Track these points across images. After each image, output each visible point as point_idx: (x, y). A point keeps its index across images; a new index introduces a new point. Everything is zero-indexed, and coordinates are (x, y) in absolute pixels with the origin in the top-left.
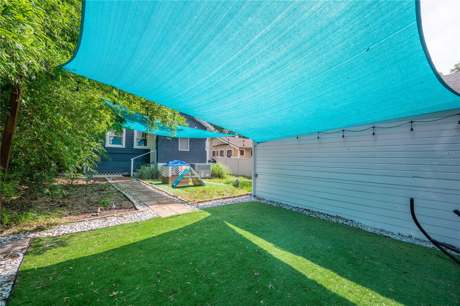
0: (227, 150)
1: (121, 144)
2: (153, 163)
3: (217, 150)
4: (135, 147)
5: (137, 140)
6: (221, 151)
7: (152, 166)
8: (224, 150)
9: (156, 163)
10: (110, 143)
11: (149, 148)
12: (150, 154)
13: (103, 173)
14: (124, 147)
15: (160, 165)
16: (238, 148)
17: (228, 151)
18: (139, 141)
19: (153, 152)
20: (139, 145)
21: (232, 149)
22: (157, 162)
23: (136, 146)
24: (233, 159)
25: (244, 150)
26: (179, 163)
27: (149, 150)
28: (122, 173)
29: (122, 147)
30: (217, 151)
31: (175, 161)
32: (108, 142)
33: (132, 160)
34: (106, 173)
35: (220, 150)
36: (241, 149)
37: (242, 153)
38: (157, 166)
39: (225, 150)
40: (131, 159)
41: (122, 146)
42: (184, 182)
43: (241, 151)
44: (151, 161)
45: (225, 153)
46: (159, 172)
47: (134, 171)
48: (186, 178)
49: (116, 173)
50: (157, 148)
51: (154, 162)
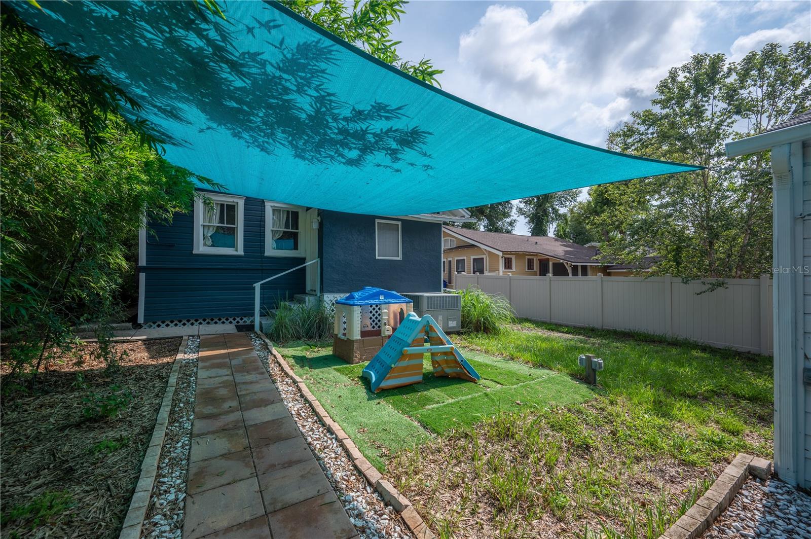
0: (472, 257)
1: (233, 245)
2: (313, 293)
3: (449, 259)
4: (267, 254)
5: (273, 236)
6: (458, 261)
7: (310, 301)
8: (465, 258)
9: (319, 294)
10: (205, 245)
11: (303, 256)
12: (304, 269)
13: (188, 321)
14: (241, 252)
15: (329, 298)
16: (500, 254)
17: (474, 259)
18: (277, 236)
19: (312, 263)
20: (277, 249)
21: (484, 256)
22: (322, 291)
23: (271, 250)
24: (489, 277)
25: (513, 257)
26: (382, 298)
27: (303, 260)
28: (238, 319)
29: (235, 253)
30: (450, 262)
31: (370, 290)
32: (201, 242)
33: (257, 286)
34: (196, 321)
35: (456, 259)
36: (507, 256)
37: (508, 264)
38: (320, 301)
39: (469, 258)
40: (255, 285)
41: (237, 250)
42: (406, 368)
43: (506, 259)
44: (308, 287)
45: (469, 265)
46: (326, 318)
47: (262, 315)
48: (412, 356)
49: (224, 320)
50: (321, 255)
51: (315, 291)
